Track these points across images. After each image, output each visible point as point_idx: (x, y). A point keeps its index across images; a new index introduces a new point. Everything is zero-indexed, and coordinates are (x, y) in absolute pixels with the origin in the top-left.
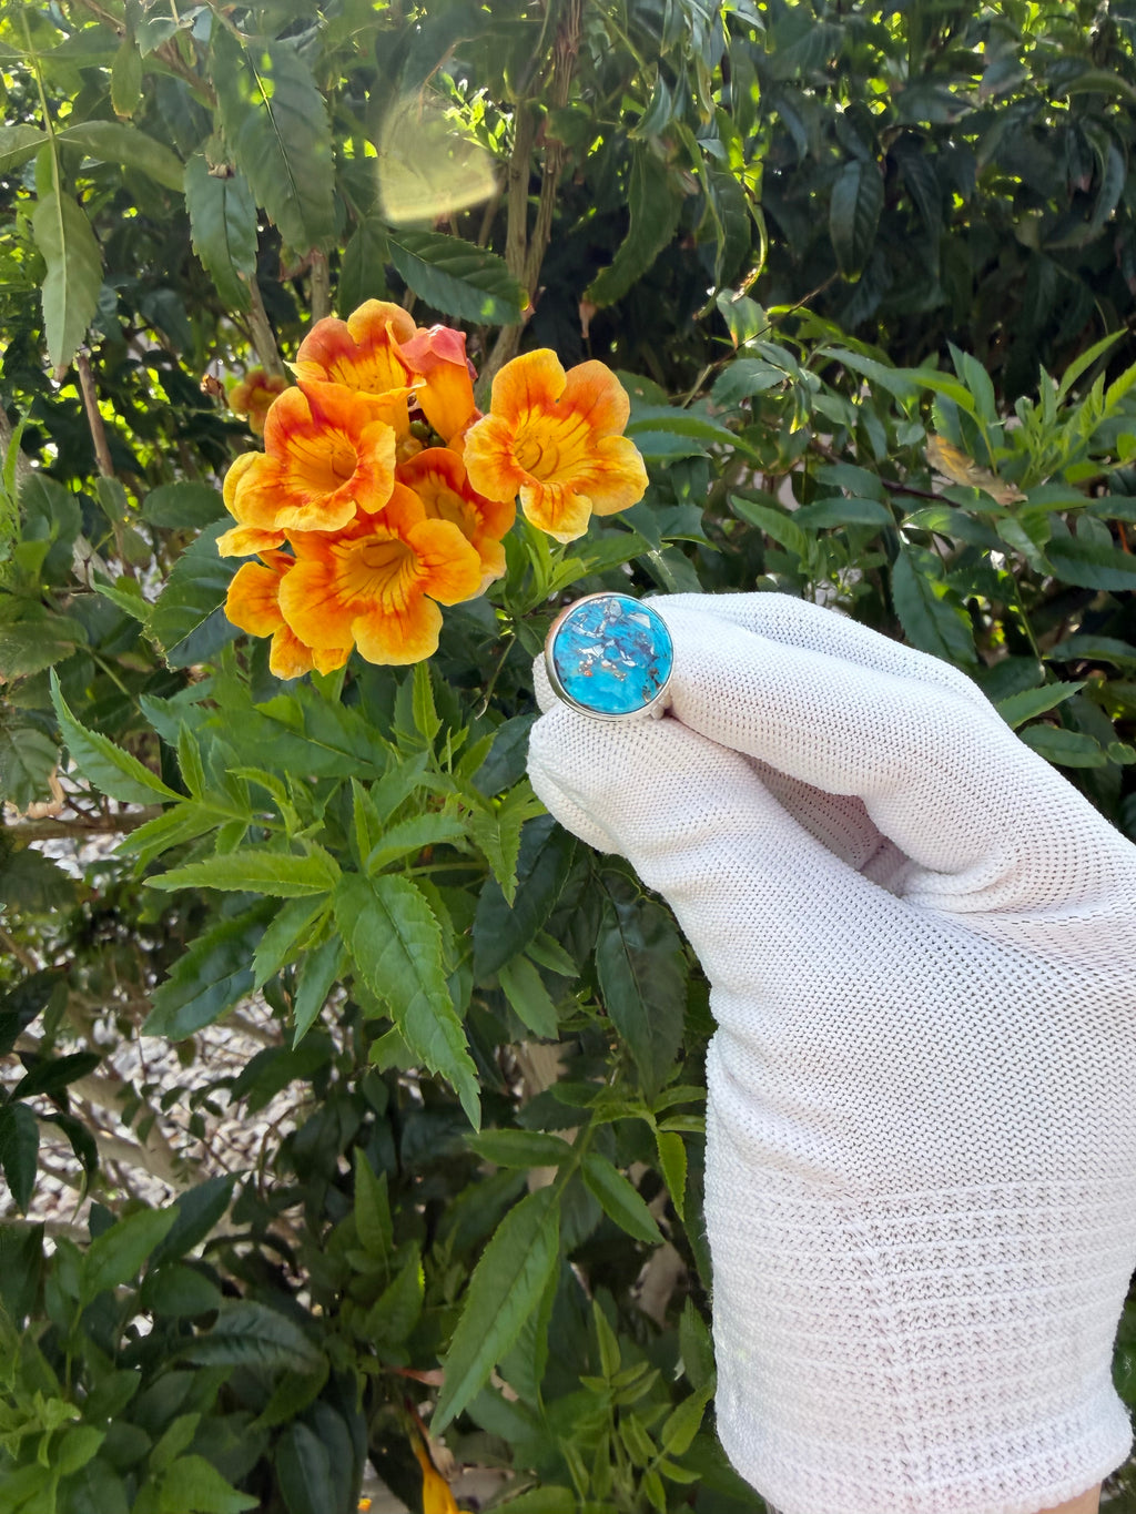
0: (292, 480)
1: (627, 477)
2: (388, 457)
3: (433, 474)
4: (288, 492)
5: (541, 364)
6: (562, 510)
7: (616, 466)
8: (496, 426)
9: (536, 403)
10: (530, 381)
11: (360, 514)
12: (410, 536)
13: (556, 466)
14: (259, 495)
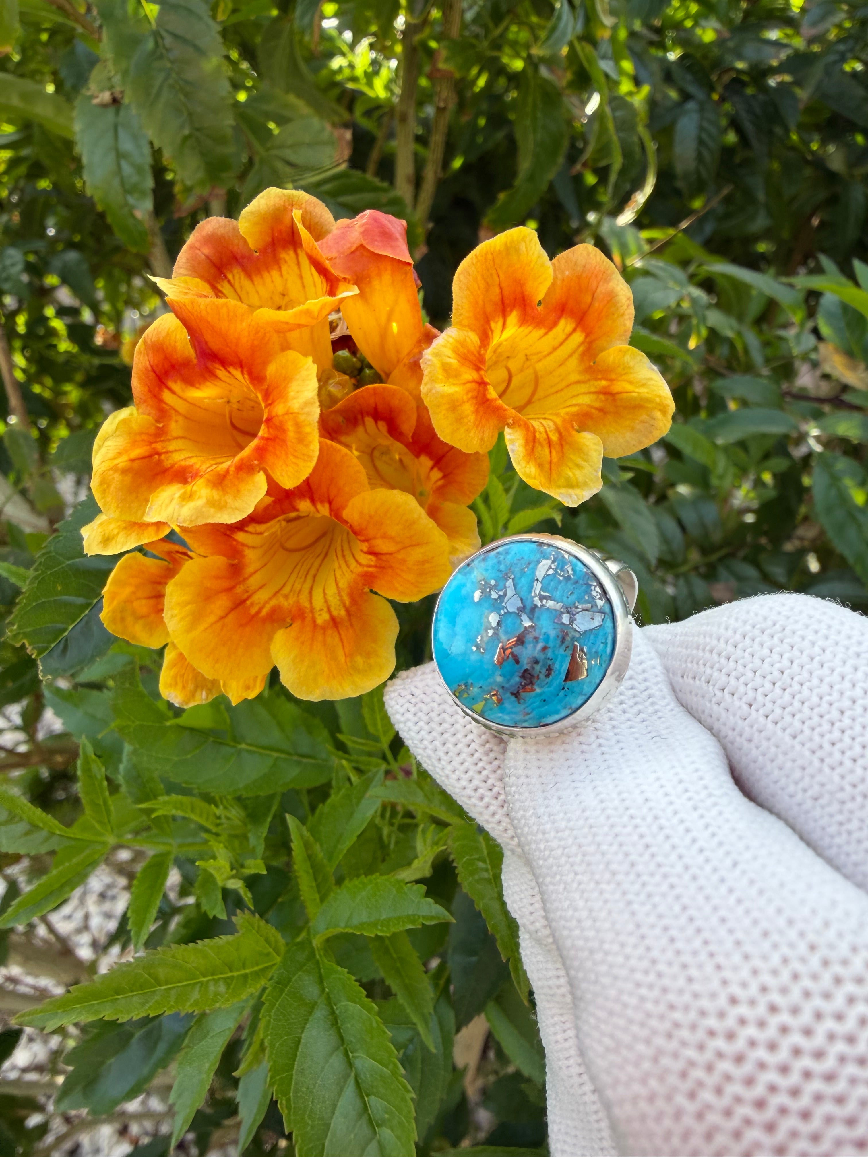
0: (172, 446)
1: (648, 400)
2: (307, 404)
3: (369, 421)
4: (167, 464)
5: (517, 251)
6: (562, 456)
7: (629, 387)
8: (462, 343)
9: (513, 307)
10: (502, 276)
11: (273, 488)
12: (346, 514)
13: (533, 394)
14: (124, 472)
